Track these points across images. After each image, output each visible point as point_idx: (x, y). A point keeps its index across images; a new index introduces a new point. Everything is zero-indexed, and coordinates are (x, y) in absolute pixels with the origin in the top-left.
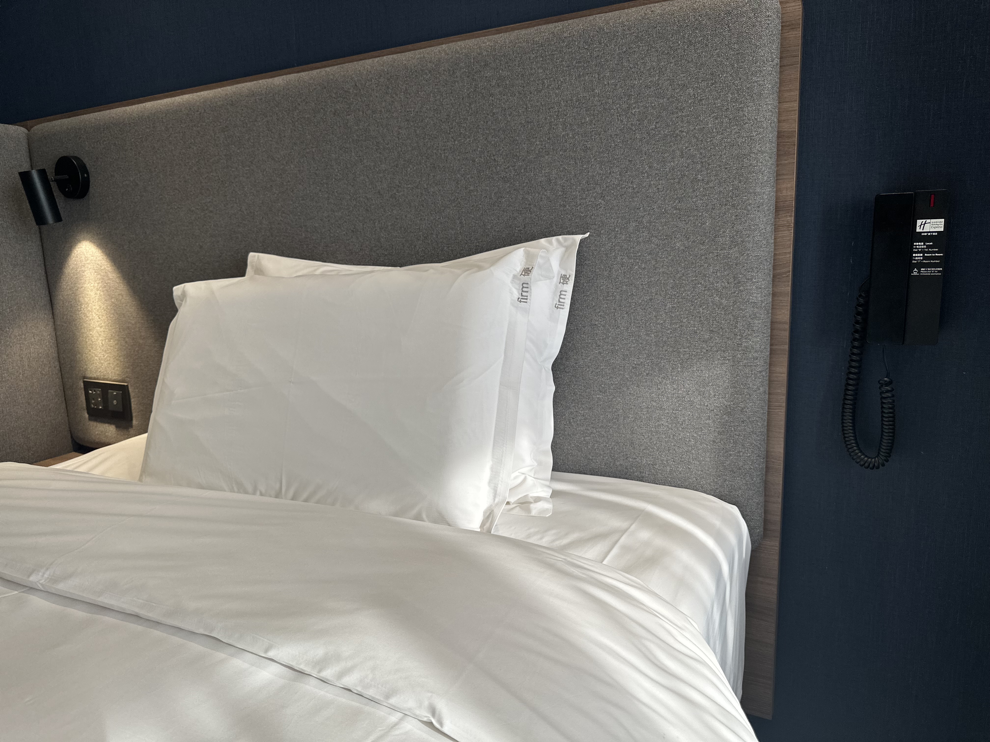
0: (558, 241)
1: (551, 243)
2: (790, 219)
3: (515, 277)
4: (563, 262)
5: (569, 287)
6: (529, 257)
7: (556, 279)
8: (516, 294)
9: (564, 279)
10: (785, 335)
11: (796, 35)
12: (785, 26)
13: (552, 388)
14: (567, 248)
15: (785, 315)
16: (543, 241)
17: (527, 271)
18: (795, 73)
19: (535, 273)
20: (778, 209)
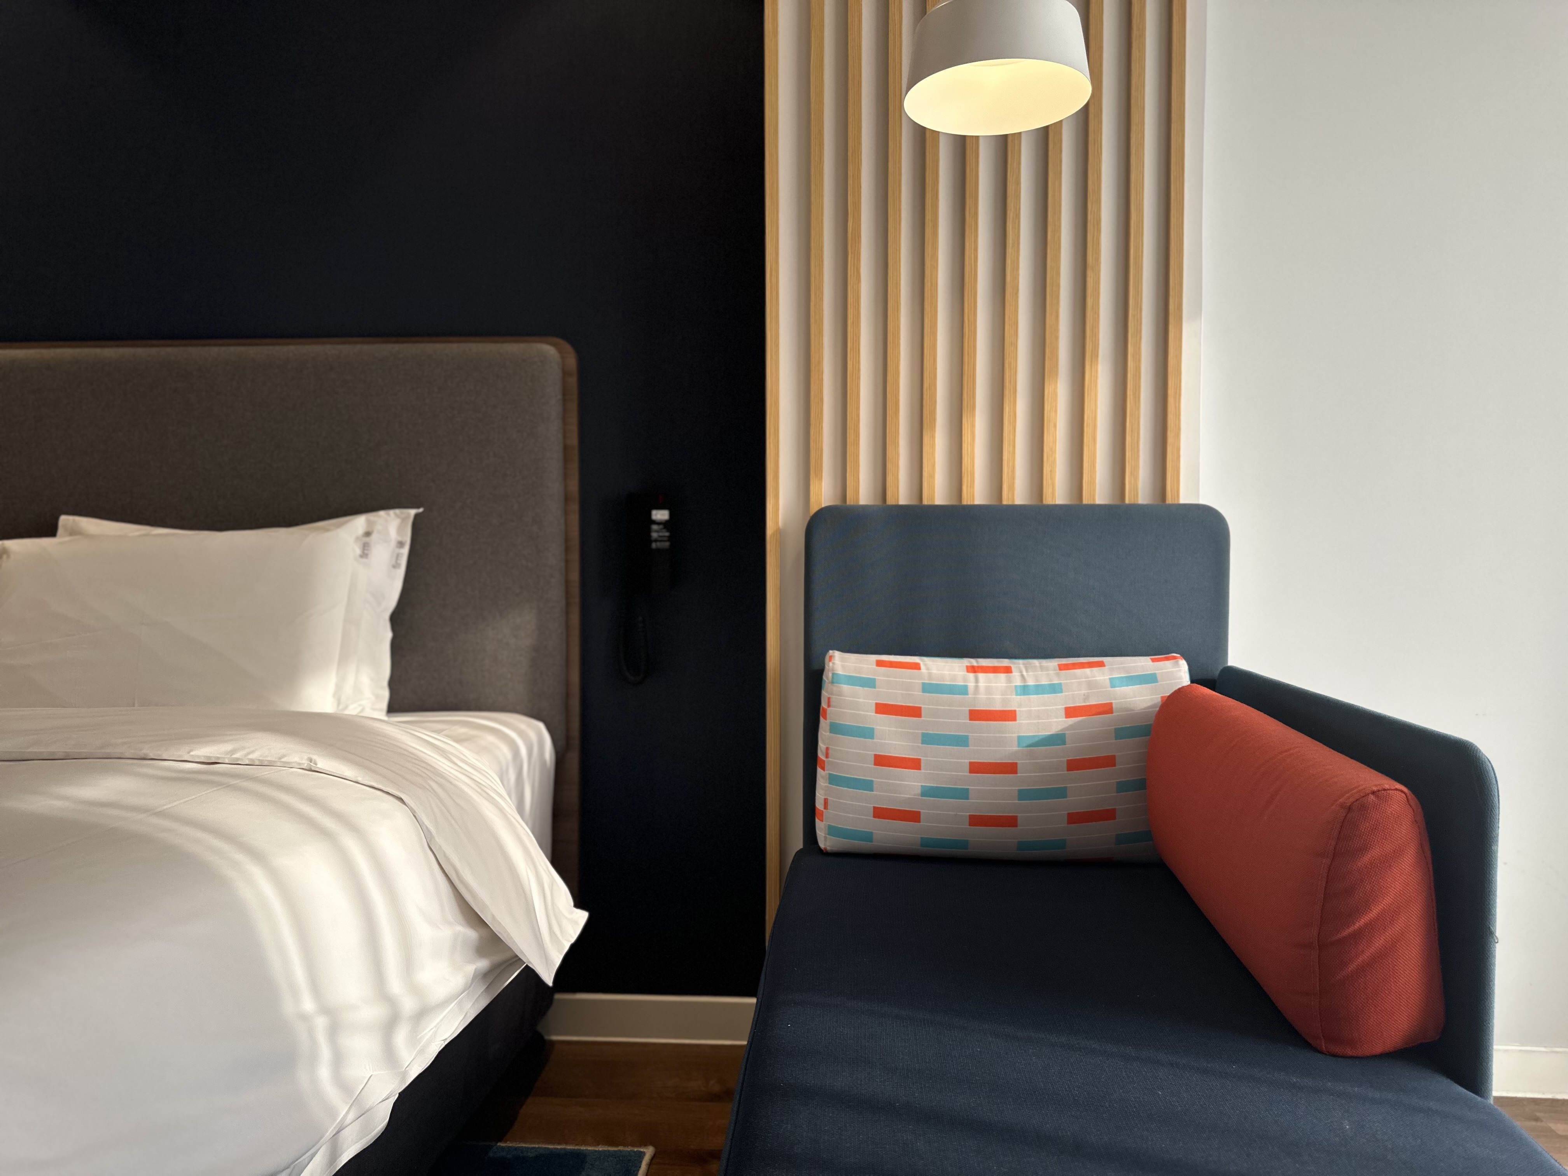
0: (396, 514)
1: (389, 515)
2: (575, 507)
3: (357, 539)
4: (400, 530)
5: (406, 551)
6: (370, 523)
7: (393, 544)
8: (358, 551)
9: (401, 544)
10: (576, 590)
11: (573, 381)
12: (565, 373)
13: (389, 635)
14: (404, 520)
15: (575, 576)
16: (382, 513)
17: (368, 534)
18: (574, 406)
19: (374, 536)
20: (567, 499)
